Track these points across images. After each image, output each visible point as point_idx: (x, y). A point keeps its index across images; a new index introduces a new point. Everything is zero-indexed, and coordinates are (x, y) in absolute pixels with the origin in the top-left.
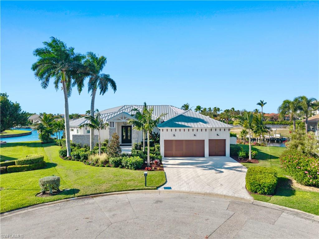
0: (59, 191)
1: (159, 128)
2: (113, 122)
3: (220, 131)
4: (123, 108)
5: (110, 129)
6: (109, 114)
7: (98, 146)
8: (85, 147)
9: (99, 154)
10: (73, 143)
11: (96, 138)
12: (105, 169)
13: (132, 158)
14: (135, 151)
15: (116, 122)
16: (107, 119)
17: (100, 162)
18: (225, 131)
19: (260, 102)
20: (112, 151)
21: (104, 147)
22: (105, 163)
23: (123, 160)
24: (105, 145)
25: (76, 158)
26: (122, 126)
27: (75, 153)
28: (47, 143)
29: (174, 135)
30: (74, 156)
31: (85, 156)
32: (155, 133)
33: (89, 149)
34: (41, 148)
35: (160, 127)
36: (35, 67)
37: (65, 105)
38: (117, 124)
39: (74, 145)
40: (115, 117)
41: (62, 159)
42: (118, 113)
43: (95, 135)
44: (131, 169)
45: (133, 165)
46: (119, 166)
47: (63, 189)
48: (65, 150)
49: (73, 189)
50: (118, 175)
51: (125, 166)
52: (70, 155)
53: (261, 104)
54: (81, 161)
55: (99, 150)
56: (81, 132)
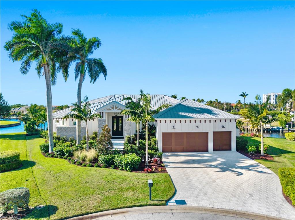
0: (28, 210)
1: (156, 119)
2: (103, 113)
3: (226, 122)
4: (113, 98)
5: (99, 120)
6: (97, 104)
7: (86, 140)
8: (71, 141)
9: (86, 150)
10: (57, 136)
11: (83, 130)
12: (94, 170)
13: (126, 156)
14: (129, 145)
15: (106, 113)
16: (95, 108)
17: (87, 160)
18: (230, 122)
19: (242, 94)
20: (101, 147)
21: (92, 141)
22: (94, 161)
23: (116, 158)
24: (93, 138)
25: (60, 155)
26: (112, 117)
27: (59, 148)
28: (32, 135)
29: (173, 127)
30: (57, 152)
31: (70, 153)
32: (150, 125)
33: (76, 143)
34: (23, 141)
35: (158, 118)
36: (9, 46)
37: (47, 93)
38: (107, 114)
39: (59, 139)
40: (105, 107)
41: (44, 155)
42: (108, 103)
43: (83, 128)
44: (126, 170)
45: (129, 165)
46: (111, 167)
47: (35, 205)
48: (47, 144)
49: (49, 205)
50: (111, 181)
51: (119, 166)
52: (52, 150)
53: (244, 95)
54: (65, 159)
55: (87, 144)
56: (67, 123)
